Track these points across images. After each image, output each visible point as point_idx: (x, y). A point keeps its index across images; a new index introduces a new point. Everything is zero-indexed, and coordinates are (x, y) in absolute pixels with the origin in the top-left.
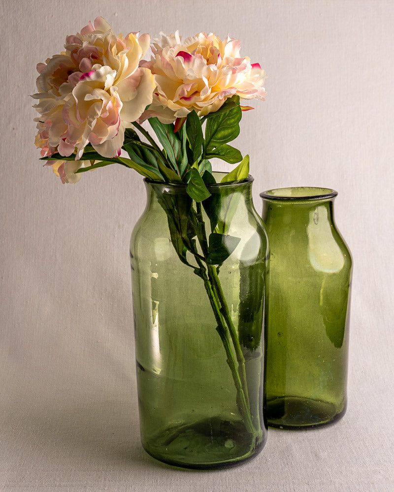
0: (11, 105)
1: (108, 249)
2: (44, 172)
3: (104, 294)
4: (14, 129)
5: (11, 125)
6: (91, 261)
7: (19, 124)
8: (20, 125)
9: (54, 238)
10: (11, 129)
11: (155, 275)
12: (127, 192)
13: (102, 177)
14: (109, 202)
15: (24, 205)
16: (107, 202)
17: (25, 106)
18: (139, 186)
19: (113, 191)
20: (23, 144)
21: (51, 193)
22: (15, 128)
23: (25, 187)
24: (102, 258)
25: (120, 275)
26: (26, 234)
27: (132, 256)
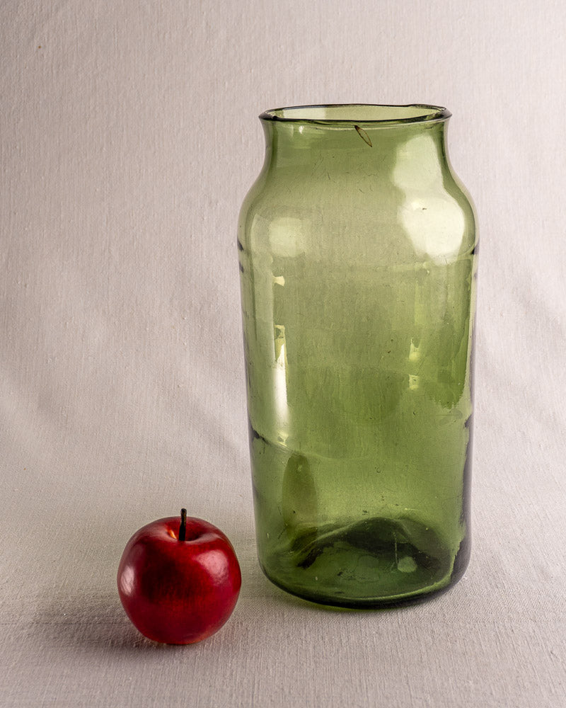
0: (35, 9)
1: (193, 238)
2: (89, 115)
3: (188, 311)
4: (40, 47)
5: (35, 41)
6: (166, 259)
7: (48, 40)
8: (51, 41)
9: (107, 223)
10: (35, 47)
11: (281, 281)
12: (222, 148)
13: (182, 124)
14: (193, 164)
15: (59, 170)
16: (191, 164)
17: (57, 10)
18: (241, 138)
19: (199, 146)
20: (54, 72)
21: (101, 149)
22: (42, 45)
23: (60, 140)
24: (183, 254)
25: (213, 282)
26: (62, 216)
27: (241, 247)
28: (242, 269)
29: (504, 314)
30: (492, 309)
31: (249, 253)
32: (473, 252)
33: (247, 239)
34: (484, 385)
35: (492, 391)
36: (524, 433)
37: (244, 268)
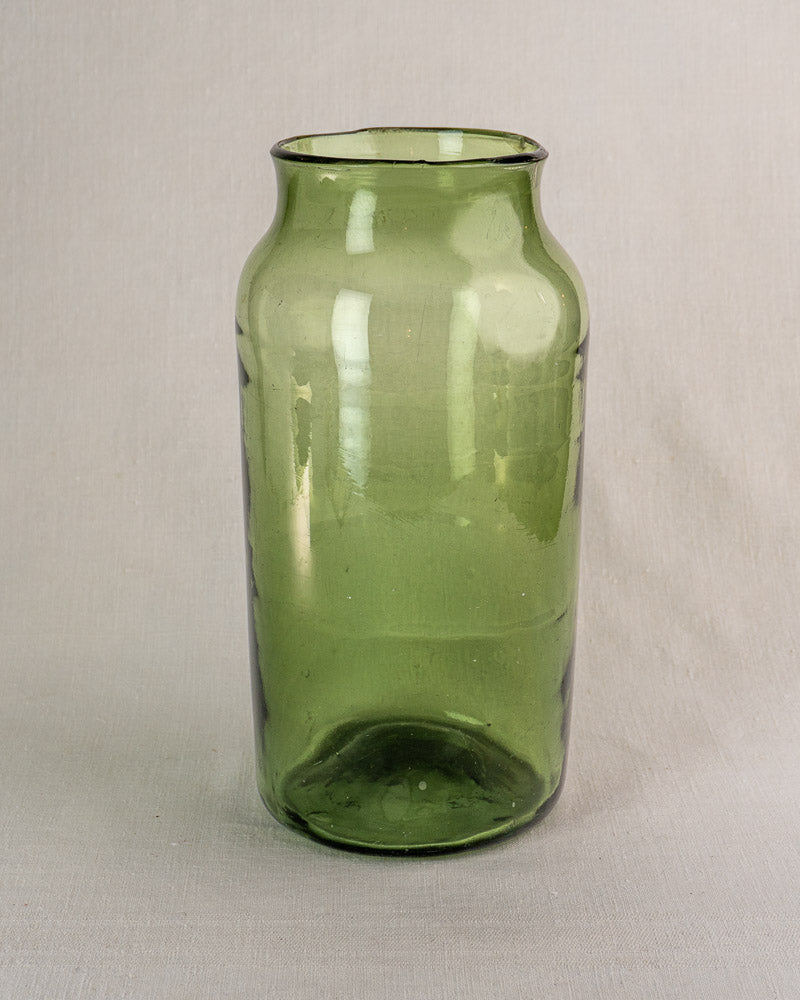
29: (638, 461)
30: (619, 452)
34: (604, 571)
35: (616, 581)
36: (663, 650)
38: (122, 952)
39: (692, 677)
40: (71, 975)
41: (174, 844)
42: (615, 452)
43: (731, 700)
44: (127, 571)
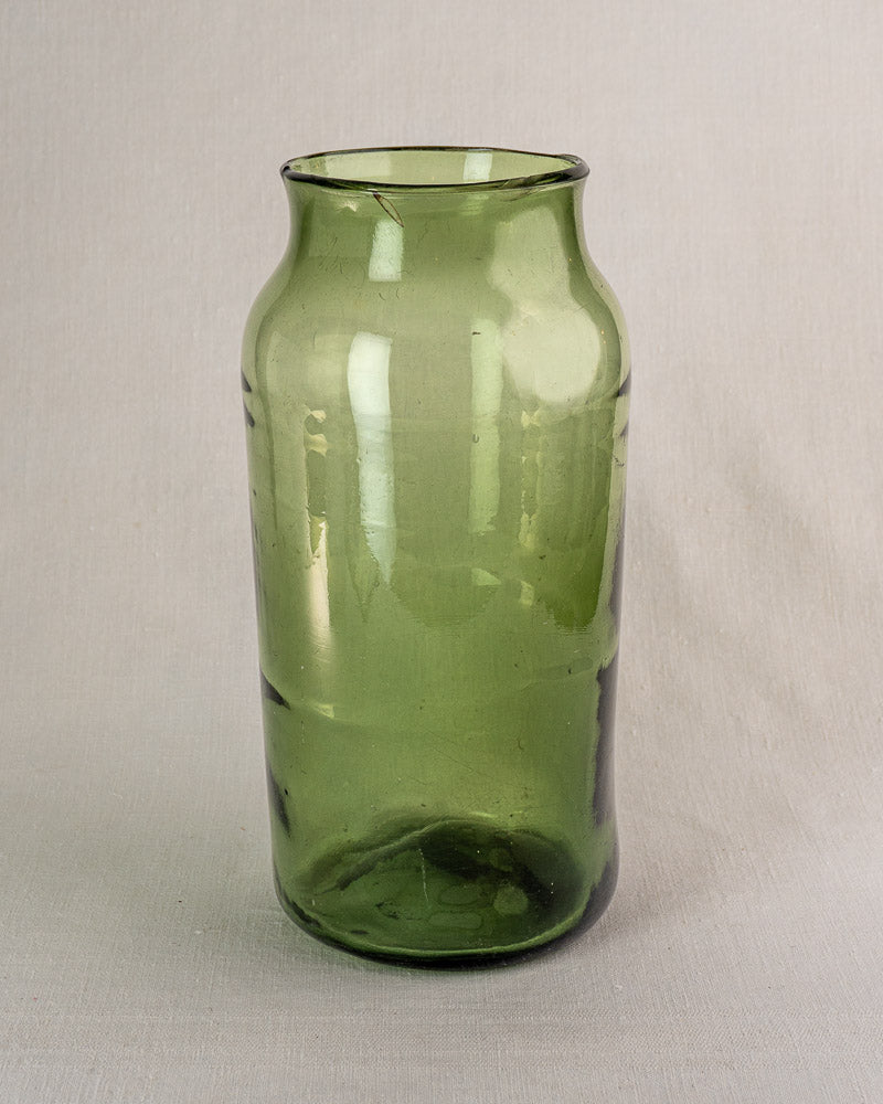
28: (251, 421)
29: (710, 509)
30: (690, 500)
31: (263, 396)
32: (618, 394)
33: (259, 372)
34: (673, 631)
35: (686, 643)
36: (739, 719)
37: (255, 419)
38: (142, 1051)
39: (770, 749)
40: (85, 1076)
41: (198, 932)
42: (686, 500)
43: (813, 774)
44: (146, 630)
